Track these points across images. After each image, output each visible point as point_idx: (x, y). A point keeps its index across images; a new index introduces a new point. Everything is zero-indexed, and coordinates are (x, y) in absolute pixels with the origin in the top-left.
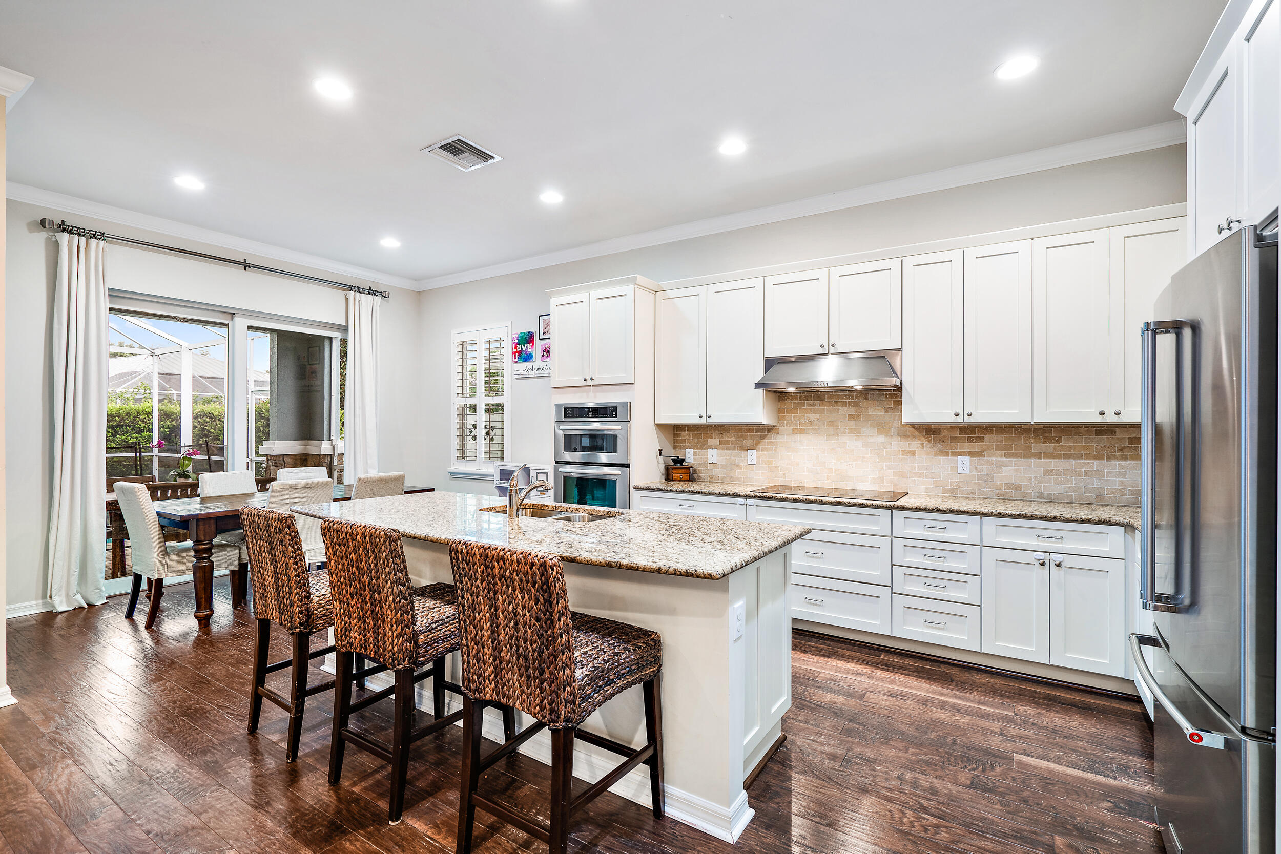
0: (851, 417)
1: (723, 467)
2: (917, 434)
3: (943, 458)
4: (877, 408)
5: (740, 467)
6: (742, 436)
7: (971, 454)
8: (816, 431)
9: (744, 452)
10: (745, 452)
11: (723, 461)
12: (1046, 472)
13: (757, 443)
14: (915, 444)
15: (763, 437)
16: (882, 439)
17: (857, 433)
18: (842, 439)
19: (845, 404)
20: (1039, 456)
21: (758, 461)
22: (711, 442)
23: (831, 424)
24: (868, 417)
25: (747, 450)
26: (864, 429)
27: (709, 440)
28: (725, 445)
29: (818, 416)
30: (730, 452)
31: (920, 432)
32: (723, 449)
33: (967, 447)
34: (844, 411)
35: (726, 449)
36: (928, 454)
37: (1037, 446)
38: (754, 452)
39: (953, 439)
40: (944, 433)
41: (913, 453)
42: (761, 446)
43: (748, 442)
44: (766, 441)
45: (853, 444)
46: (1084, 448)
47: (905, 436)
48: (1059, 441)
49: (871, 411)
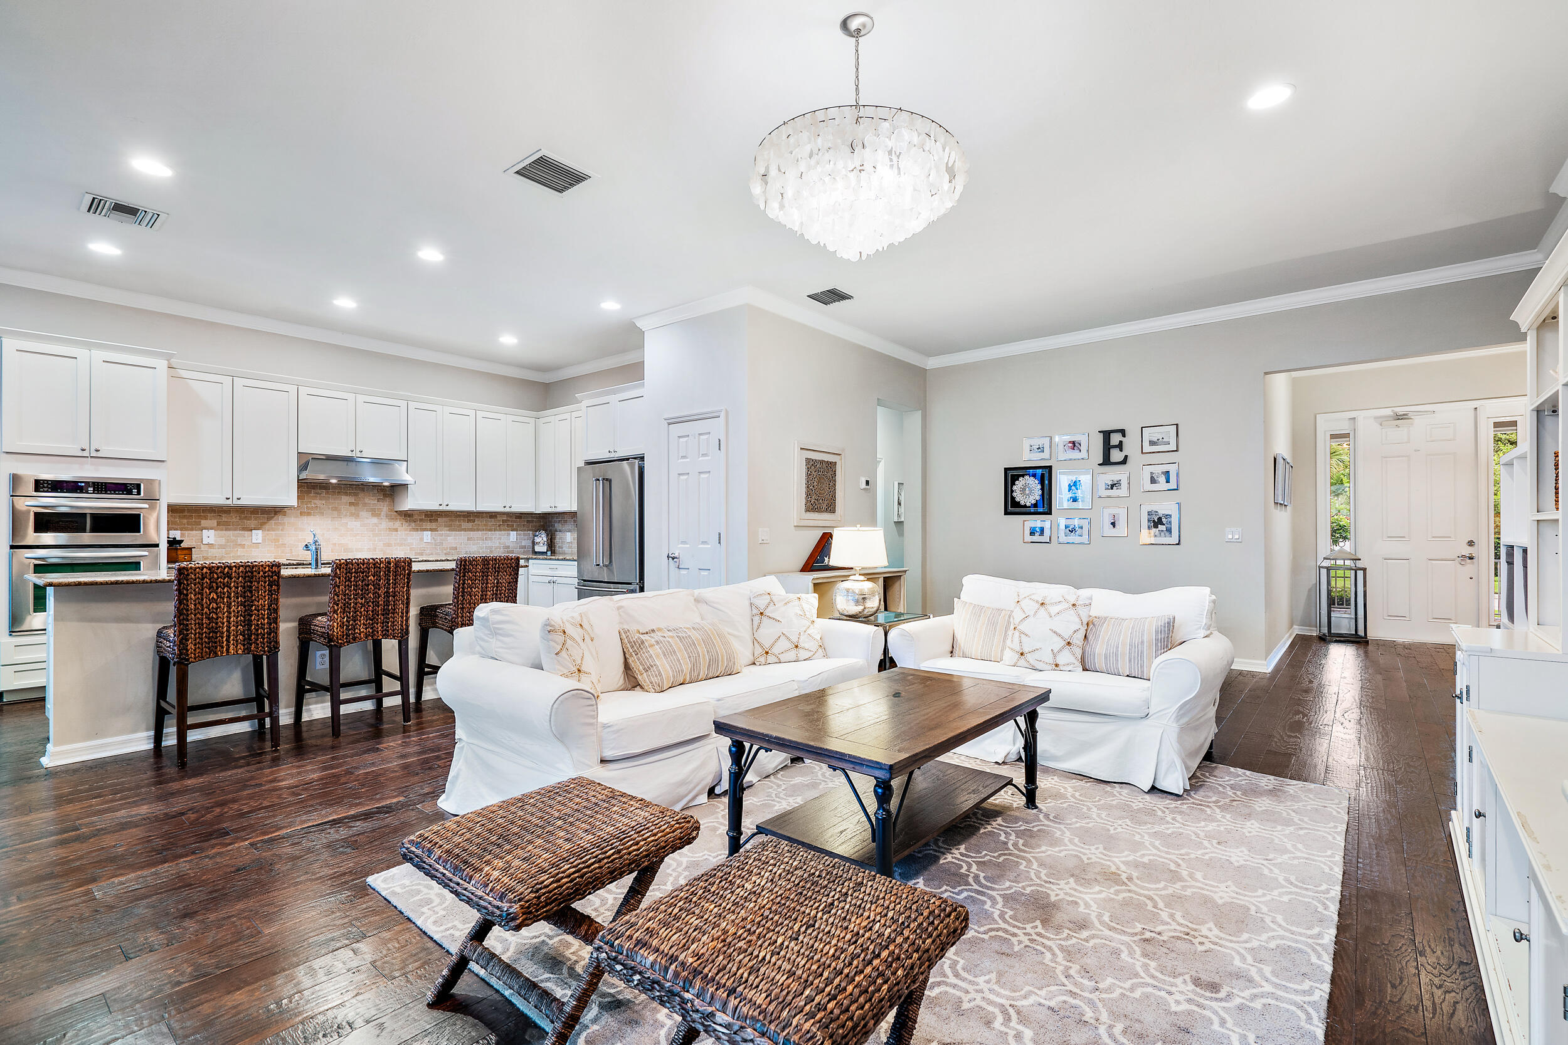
0: (351, 504)
1: (221, 547)
2: (399, 517)
3: (414, 533)
4: (372, 499)
5: (243, 546)
6: (245, 518)
7: (431, 530)
8: (322, 514)
9: (247, 533)
10: (250, 532)
11: (223, 541)
12: (468, 539)
13: (263, 524)
14: (397, 524)
15: (269, 519)
16: (375, 520)
17: (356, 516)
18: (344, 520)
19: (346, 494)
20: (465, 530)
21: (264, 540)
22: (204, 523)
23: (335, 509)
24: (365, 504)
25: (251, 530)
26: (361, 513)
27: (203, 522)
28: (222, 526)
29: (324, 502)
30: (231, 532)
31: (401, 516)
32: (222, 530)
33: (428, 525)
34: (346, 499)
35: (226, 530)
36: (406, 530)
37: (465, 525)
38: (260, 532)
39: (421, 520)
40: (418, 516)
41: (396, 530)
42: (267, 526)
43: (252, 523)
44: (272, 522)
45: (353, 524)
46: (485, 525)
47: (391, 518)
48: (474, 521)
49: (367, 500)
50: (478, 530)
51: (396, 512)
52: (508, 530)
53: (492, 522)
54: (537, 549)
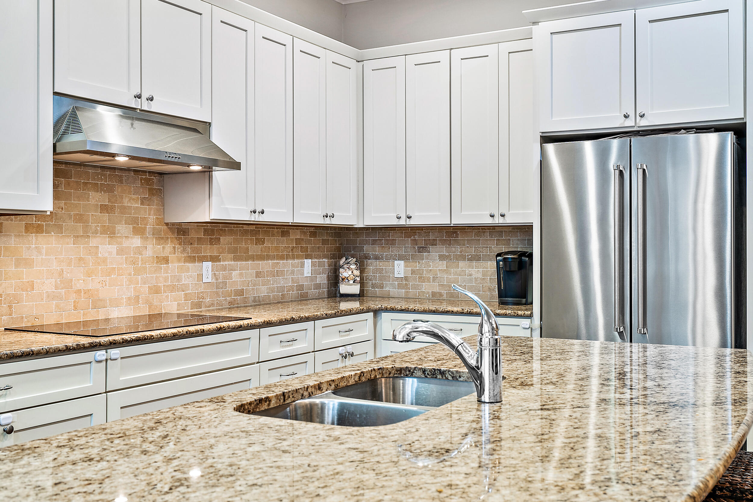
0: (104, 208)
2: (170, 235)
3: (190, 265)
4: (134, 197)
7: (214, 259)
14: (168, 248)
17: (111, 232)
18: (93, 242)
19: (97, 188)
23: (80, 218)
24: (124, 210)
26: (119, 227)
31: (173, 233)
33: (208, 250)
36: (179, 260)
40: (193, 235)
41: (166, 260)
45: (106, 249)
46: (277, 249)
47: (160, 239)
48: (263, 243)
49: (126, 202)
50: (268, 258)
51: (167, 224)
52: (302, 258)
53: (284, 243)
54: (344, 289)
